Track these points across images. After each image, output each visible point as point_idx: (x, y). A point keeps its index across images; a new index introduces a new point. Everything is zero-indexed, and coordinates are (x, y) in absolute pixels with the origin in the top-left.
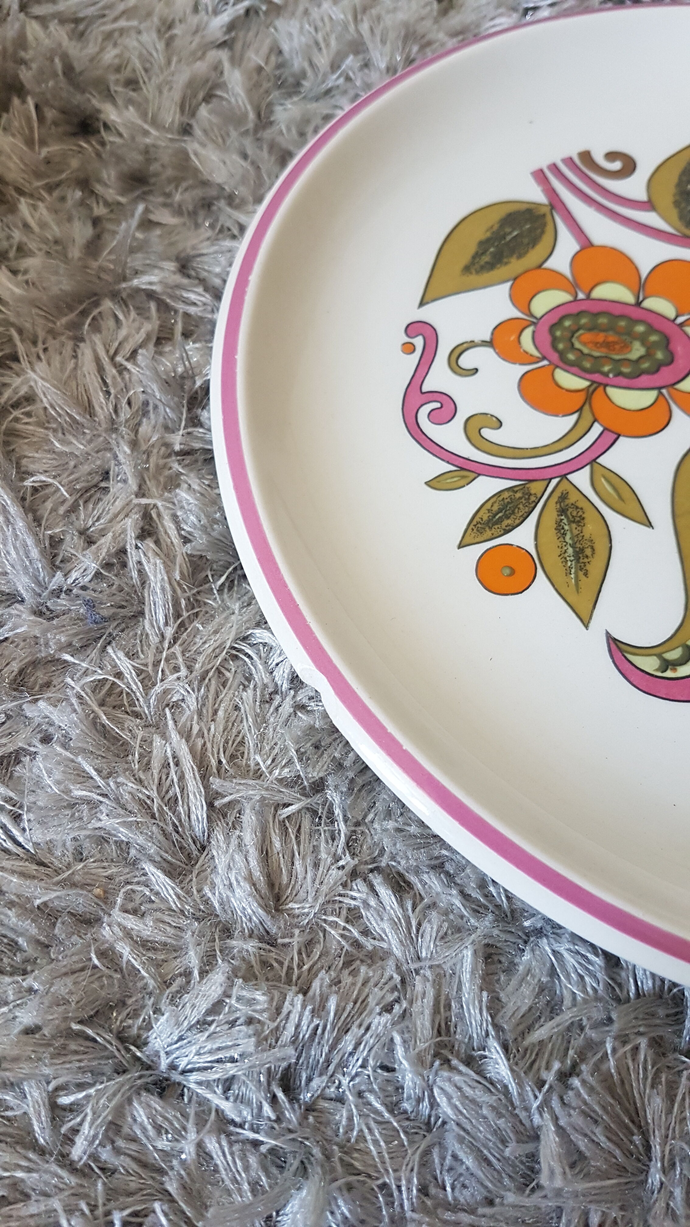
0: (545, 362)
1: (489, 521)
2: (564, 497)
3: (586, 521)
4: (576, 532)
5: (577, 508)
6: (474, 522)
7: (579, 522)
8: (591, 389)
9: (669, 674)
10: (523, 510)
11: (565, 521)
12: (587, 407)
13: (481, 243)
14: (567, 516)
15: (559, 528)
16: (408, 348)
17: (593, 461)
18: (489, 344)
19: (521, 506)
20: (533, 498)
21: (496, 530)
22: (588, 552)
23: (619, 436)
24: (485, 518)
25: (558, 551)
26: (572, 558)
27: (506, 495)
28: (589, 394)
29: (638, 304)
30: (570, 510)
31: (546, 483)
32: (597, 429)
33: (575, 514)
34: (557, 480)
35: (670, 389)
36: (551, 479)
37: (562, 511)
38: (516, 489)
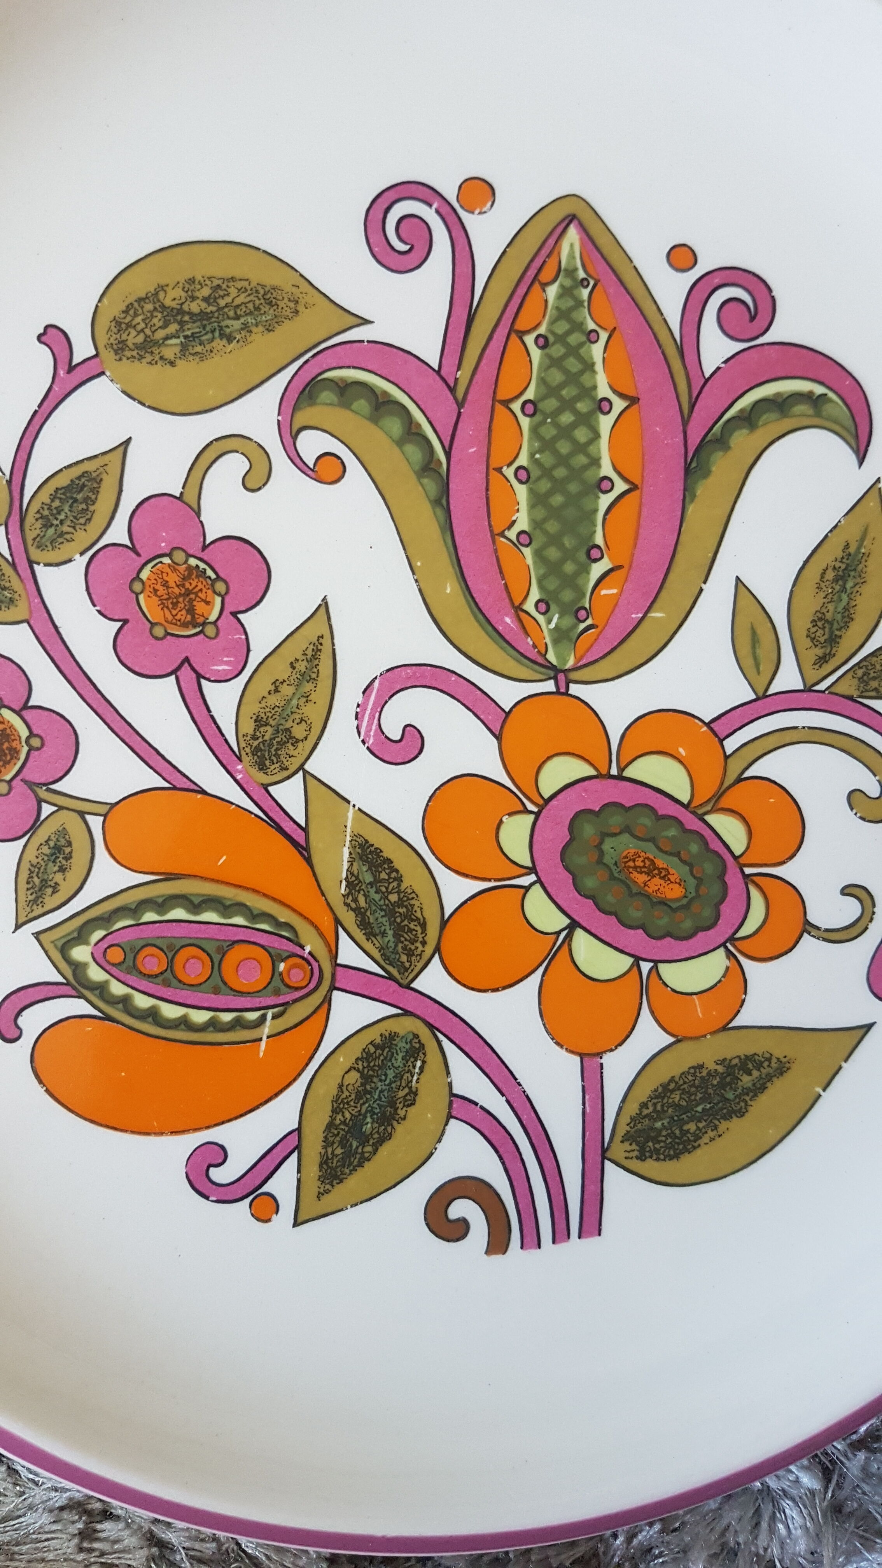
0: (748, 871)
2: (822, 660)
3: (812, 617)
4: (831, 607)
5: (813, 639)
7: (820, 619)
8: (709, 808)
9: (819, 390)
10: (875, 663)
11: (836, 626)
12: (729, 781)
13: (741, 1113)
14: (831, 631)
15: (848, 618)
17: (762, 696)
18: (808, 927)
20: (860, 673)
22: (830, 575)
23: (708, 725)
26: (852, 574)
28: (716, 803)
29: (574, 925)
30: (822, 640)
31: (833, 689)
32: (731, 744)
33: (820, 631)
34: (816, 688)
35: (604, 772)
36: (826, 691)
37: (833, 641)
38: (873, 694)
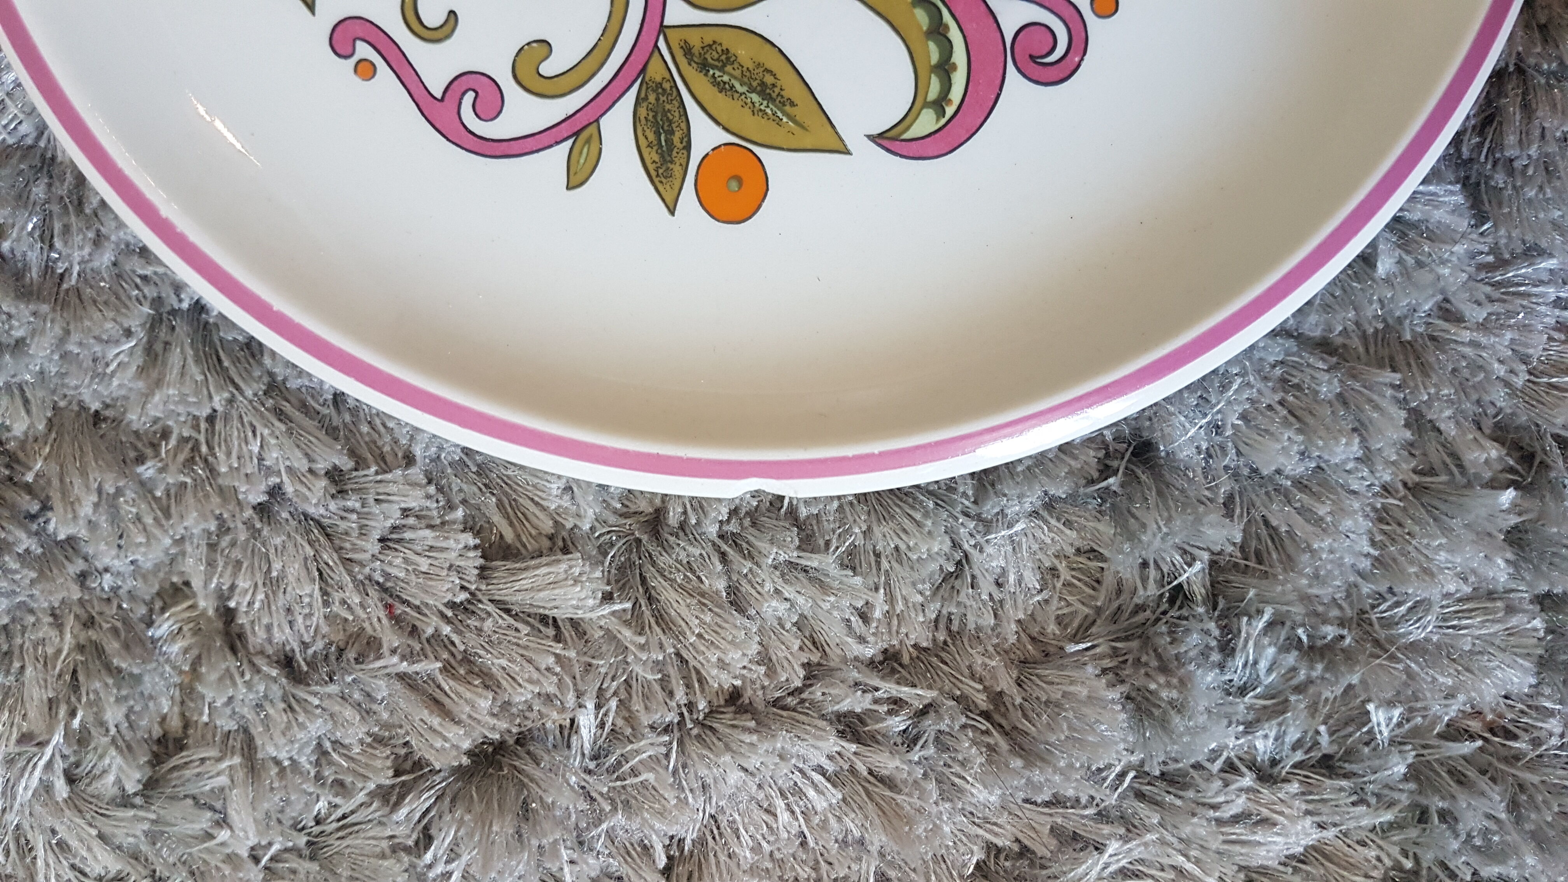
1: (662, 156)
2: (688, 51)
3: (732, 51)
4: (737, 73)
5: (710, 46)
6: (653, 173)
7: (728, 59)
9: (950, 111)
10: (673, 107)
11: (718, 73)
14: (714, 67)
15: (722, 87)
16: (366, 70)
19: (668, 107)
20: (667, 86)
21: (679, 159)
22: (769, 79)
24: (656, 158)
25: (747, 111)
26: (765, 103)
27: (643, 112)
30: (708, 56)
31: (656, 53)
33: (716, 56)
34: (661, 38)
36: (656, 46)
37: (704, 67)
38: (643, 95)
